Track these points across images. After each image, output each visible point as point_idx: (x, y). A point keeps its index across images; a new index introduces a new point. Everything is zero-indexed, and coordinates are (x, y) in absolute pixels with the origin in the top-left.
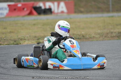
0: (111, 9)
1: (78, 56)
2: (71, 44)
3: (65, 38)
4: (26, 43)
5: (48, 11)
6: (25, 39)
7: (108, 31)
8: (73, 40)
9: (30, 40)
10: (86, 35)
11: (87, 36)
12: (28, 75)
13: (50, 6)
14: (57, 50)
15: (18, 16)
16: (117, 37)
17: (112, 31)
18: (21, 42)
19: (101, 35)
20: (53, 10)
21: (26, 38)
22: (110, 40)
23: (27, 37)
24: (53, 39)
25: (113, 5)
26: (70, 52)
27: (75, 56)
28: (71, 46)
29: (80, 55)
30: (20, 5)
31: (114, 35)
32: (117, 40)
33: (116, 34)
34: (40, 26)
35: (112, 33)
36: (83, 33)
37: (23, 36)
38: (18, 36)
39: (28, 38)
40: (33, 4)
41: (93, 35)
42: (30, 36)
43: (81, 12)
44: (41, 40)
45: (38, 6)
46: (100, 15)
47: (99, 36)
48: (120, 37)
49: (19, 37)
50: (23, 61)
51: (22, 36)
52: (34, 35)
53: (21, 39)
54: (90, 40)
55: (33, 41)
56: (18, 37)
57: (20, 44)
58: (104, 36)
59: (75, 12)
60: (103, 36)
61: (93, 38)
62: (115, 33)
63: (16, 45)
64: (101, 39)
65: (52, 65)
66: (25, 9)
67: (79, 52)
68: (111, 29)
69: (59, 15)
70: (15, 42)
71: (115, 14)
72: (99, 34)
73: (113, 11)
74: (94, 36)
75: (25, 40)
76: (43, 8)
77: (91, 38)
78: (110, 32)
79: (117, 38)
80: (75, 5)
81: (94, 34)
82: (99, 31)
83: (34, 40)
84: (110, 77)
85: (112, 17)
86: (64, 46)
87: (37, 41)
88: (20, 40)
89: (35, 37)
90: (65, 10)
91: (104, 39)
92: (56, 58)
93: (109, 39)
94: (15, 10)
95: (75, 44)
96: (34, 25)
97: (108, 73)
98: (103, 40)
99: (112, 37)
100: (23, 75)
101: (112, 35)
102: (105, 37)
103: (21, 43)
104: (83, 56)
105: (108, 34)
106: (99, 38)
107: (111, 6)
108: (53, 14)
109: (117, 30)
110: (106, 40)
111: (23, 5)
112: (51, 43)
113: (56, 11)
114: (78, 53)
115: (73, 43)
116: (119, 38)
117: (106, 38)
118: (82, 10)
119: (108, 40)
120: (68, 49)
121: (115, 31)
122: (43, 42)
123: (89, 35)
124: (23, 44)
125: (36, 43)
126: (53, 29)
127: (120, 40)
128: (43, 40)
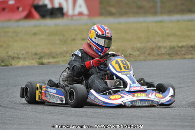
0: (159, 9)
4: (21, 63)
5: (58, 12)
6: (19, 58)
7: (154, 46)
9: (27, 59)
10: (118, 52)
13: (60, 4)
15: (9, 20)
16: (169, 54)
17: (160, 44)
18: (13, 62)
19: (142, 51)
20: (65, 10)
21: (21, 56)
22: (157, 59)
23: (23, 54)
25: (162, 2)
30: (11, 2)
31: (163, 51)
32: (168, 59)
33: (166, 50)
34: (43, 37)
35: (160, 48)
36: (113, 48)
37: (16, 52)
38: (7, 53)
39: (24, 56)
40: (34, 0)
41: (129, 52)
42: (27, 53)
43: (111, 14)
44: (45, 59)
45: (41, 3)
46: (141, 19)
47: (139, 53)
48: (173, 55)
49: (10, 53)
51: (14, 53)
52: (34, 51)
53: (13, 58)
55: (32, 61)
56: (8, 55)
57: (11, 65)
58: (147, 53)
59: (101, 14)
60: (145, 54)
61: (129, 56)
62: (165, 48)
63: (4, 67)
64: (142, 57)
66: (21, 9)
68: (159, 41)
69: (75, 18)
70: (3, 62)
71: (166, 18)
72: (139, 50)
73: (162, 13)
74: (131, 53)
75: (18, 60)
76: (49, 6)
77: (125, 56)
78: (156, 47)
79: (168, 56)
80: (101, 3)
81: (130, 50)
82: (139, 45)
83: (33, 59)
85: (161, 22)
87: (39, 60)
88: (10, 58)
89: (36, 54)
90: (85, 10)
91: (146, 58)
93: (155, 58)
94: (4, 9)
96: (35, 34)
98: (145, 60)
99: (159, 55)
101: (160, 52)
102: (149, 54)
103: (13, 64)
105: (153, 49)
106: (139, 56)
107: (159, 5)
108: (65, 17)
109: (168, 44)
110: (149, 59)
111: (16, 1)
113: (70, 12)
116: (170, 56)
117: (149, 57)
118: (113, 10)
119: (153, 60)
121: (165, 45)
122: (49, 62)
123: (123, 51)
124: (15, 65)
125: (36, 64)
126: (65, 42)
127: (173, 59)
128: (49, 59)
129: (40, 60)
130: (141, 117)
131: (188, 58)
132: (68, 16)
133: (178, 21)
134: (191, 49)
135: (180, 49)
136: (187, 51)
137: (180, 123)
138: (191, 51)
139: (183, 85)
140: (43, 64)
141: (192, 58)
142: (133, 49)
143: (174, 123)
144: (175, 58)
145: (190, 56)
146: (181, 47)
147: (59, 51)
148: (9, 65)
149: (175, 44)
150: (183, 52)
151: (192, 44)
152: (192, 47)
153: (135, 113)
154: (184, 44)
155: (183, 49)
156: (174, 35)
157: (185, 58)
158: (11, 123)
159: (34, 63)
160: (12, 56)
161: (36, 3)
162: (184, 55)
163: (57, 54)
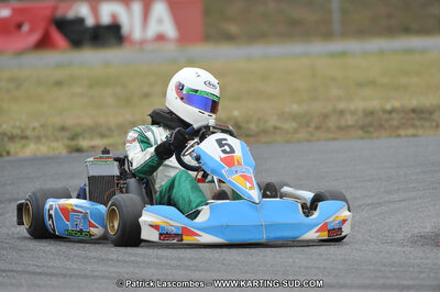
0: (336, 27)
1: (250, 197)
2: (224, 151)
3: (203, 133)
4: (31, 149)
5: (109, 35)
6: (26, 138)
7: (329, 108)
8: (231, 140)
9: (44, 140)
10: (248, 122)
11: (253, 126)
12: (38, 270)
13: (114, 16)
14: (172, 174)
16: (362, 128)
17: (342, 106)
18: (12, 147)
19: (303, 120)
20: (125, 30)
21: (29, 133)
22: (335, 139)
23: (34, 129)
24: (160, 135)
25: (344, 11)
26: (220, 181)
27: (236, 197)
28: (222, 159)
29: (255, 194)
30: (5, 13)
31: (350, 120)
32: (362, 138)
33: (355, 117)
34: (78, 89)
35: (342, 113)
36: (236, 113)
37: (18, 124)
39: (37, 133)
40: (55, 8)
41: (273, 122)
42: (43, 126)
43: (229, 38)
44: (84, 138)
45: (71, 14)
46: (297, 48)
47: (294, 125)
48: (372, 129)
49: (5, 127)
50: (50, 216)
51: (14, 127)
52: (57, 121)
53: (12, 138)
54: (263, 140)
55: (55, 144)
56: (1, 131)
57: (8, 153)
58: (313, 125)
59: (207, 38)
60: (308, 126)
61: (274, 133)
62: (353, 113)
64: (303, 135)
65: (156, 227)
66: (26, 28)
67: (251, 182)
68: (339, 99)
69: (149, 47)
71: (352, 45)
72: (294, 117)
73: (345, 35)
74: (278, 124)
75: (23, 142)
76: (90, 22)
77: (265, 132)
78: (334, 110)
79: (360, 132)
80: (207, 12)
81: (275, 117)
82: (295, 107)
83: (57, 140)
84: (336, 276)
85: (343, 54)
86: (198, 159)
87: (70, 143)
88: (6, 139)
89: (63, 129)
90: (170, 29)
91: (312, 136)
92: (170, 202)
93: (331, 136)
95: (238, 153)
96: (59, 84)
97: (328, 259)
98: (309, 141)
99: (340, 128)
100: (20, 269)
101: (343, 123)
102: (318, 128)
103: (12, 151)
104: (265, 196)
105: (326, 116)
106: (296, 131)
107: (336, 16)
108: (126, 45)
109: (359, 105)
110: (319, 140)
111: (15, 11)
112: (152, 150)
113: (137, 34)
114: (248, 185)
115: (232, 151)
116: (367, 132)
117: (319, 134)
118: (233, 28)
120: (214, 172)
121: (352, 107)
122: (93, 147)
123: (259, 120)
124: (17, 153)
125: (64, 152)
126: (127, 101)
127: (372, 138)
128: (92, 139)
129: (74, 143)
130: (306, 268)
131: (406, 136)
132: (132, 43)
133: (381, 52)
134: (413, 115)
135: (386, 116)
136: (404, 121)
137: (395, 282)
138: (413, 119)
139: (395, 197)
140: (79, 150)
141: (414, 136)
142: (282, 116)
143: (381, 281)
144: (376, 134)
145: (411, 131)
146: (390, 112)
147: (113, 121)
148: (5, 154)
149: (375, 104)
150: (395, 123)
151: (414, 103)
152: (414, 111)
153: (291, 260)
154: (397, 104)
155: (394, 115)
156: (372, 83)
157: (399, 136)
158: (12, 284)
159: (59, 148)
160: (9, 133)
161: (59, 13)
162: (398, 128)
163: (110, 129)
